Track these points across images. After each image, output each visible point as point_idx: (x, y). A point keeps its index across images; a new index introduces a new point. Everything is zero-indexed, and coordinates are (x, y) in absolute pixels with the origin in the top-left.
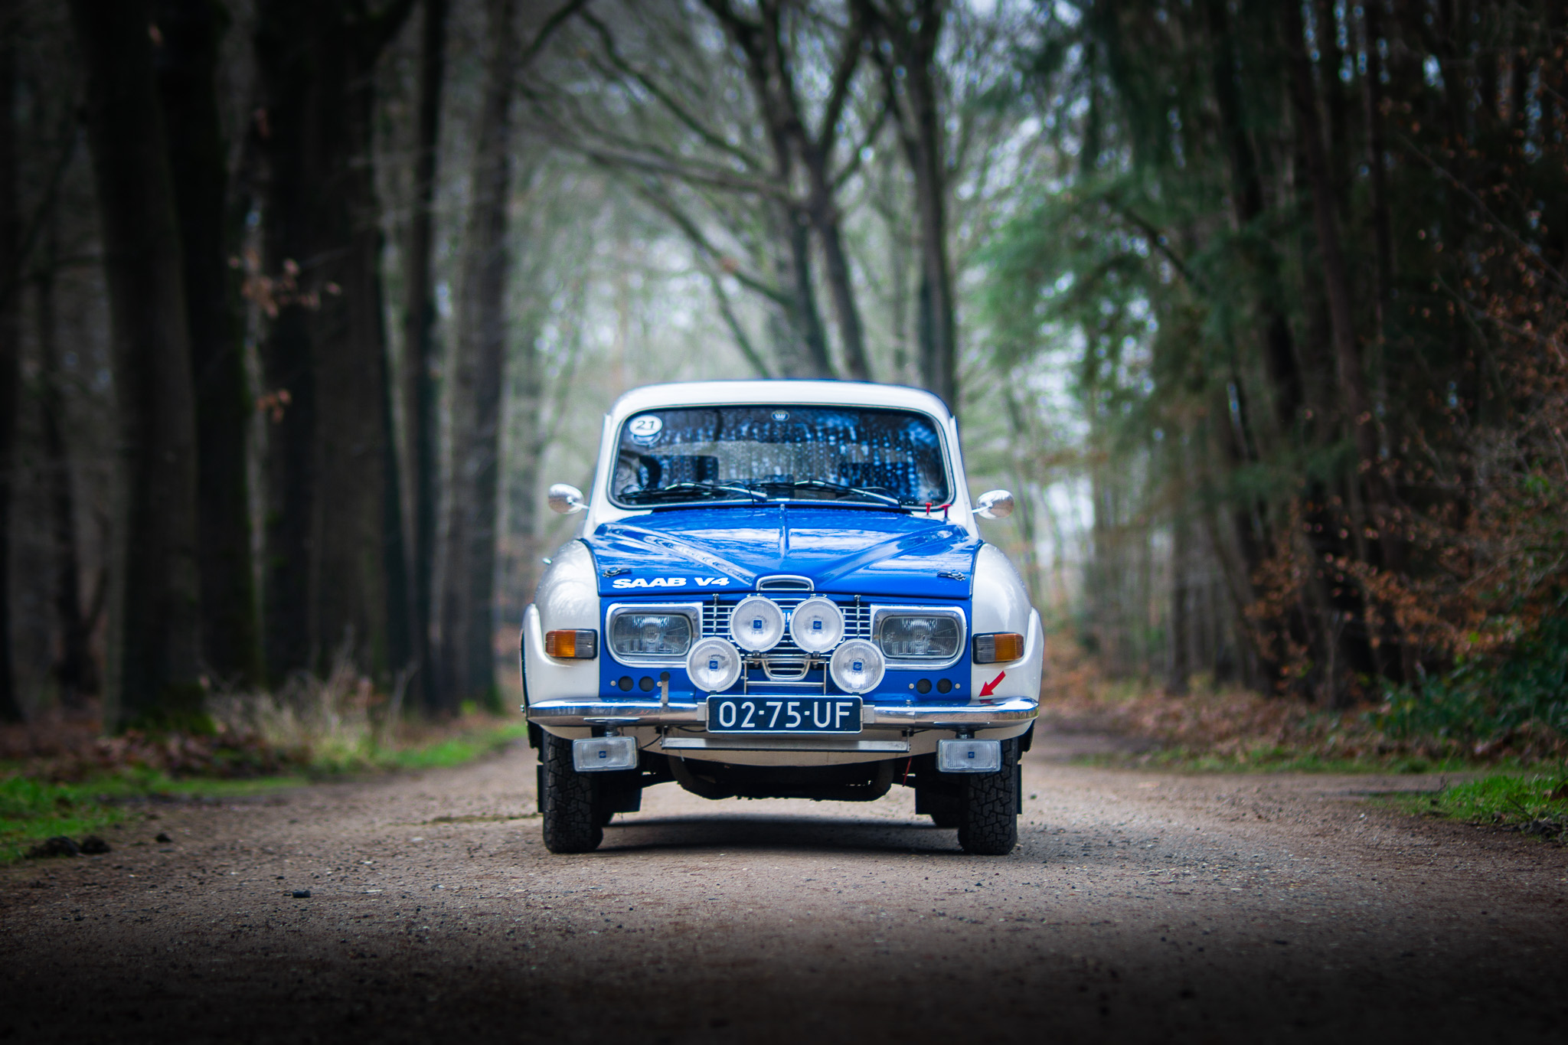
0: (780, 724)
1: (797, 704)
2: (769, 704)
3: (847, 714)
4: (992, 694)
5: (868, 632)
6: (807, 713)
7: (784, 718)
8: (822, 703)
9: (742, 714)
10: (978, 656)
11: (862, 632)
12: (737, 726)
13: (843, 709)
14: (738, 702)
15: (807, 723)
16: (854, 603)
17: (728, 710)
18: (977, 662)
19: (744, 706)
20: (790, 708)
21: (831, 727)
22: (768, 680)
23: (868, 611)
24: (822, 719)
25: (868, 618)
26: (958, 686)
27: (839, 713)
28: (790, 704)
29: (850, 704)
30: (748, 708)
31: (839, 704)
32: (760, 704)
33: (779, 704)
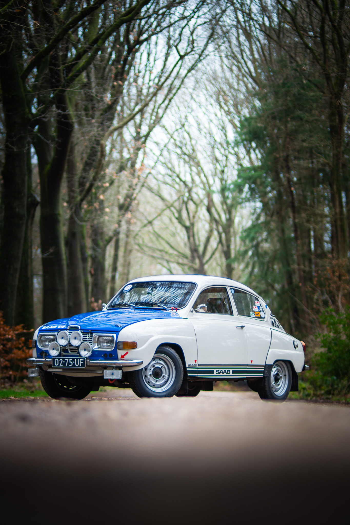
0: (68, 365)
1: (72, 360)
2: (65, 359)
3: (82, 362)
4: (124, 358)
5: (92, 341)
6: (74, 362)
7: (69, 364)
8: (77, 359)
9: (60, 362)
10: (119, 347)
11: (90, 340)
12: (59, 365)
13: (82, 361)
14: (59, 359)
15: (74, 365)
16: (89, 333)
17: (57, 361)
18: (119, 349)
19: (60, 360)
20: (70, 361)
21: (79, 366)
22: (69, 353)
23: (92, 335)
24: (77, 364)
25: (92, 337)
26: (114, 355)
27: (81, 362)
28: (70, 360)
29: (83, 360)
30: (61, 361)
31: (80, 360)
32: (63, 359)
33: (68, 360)
